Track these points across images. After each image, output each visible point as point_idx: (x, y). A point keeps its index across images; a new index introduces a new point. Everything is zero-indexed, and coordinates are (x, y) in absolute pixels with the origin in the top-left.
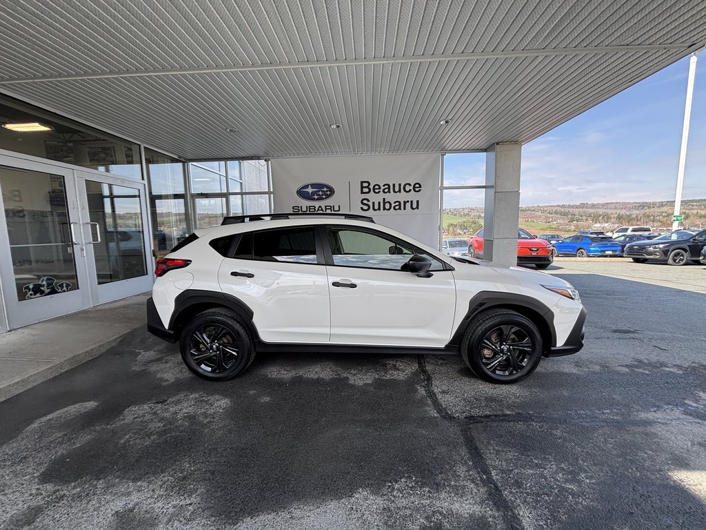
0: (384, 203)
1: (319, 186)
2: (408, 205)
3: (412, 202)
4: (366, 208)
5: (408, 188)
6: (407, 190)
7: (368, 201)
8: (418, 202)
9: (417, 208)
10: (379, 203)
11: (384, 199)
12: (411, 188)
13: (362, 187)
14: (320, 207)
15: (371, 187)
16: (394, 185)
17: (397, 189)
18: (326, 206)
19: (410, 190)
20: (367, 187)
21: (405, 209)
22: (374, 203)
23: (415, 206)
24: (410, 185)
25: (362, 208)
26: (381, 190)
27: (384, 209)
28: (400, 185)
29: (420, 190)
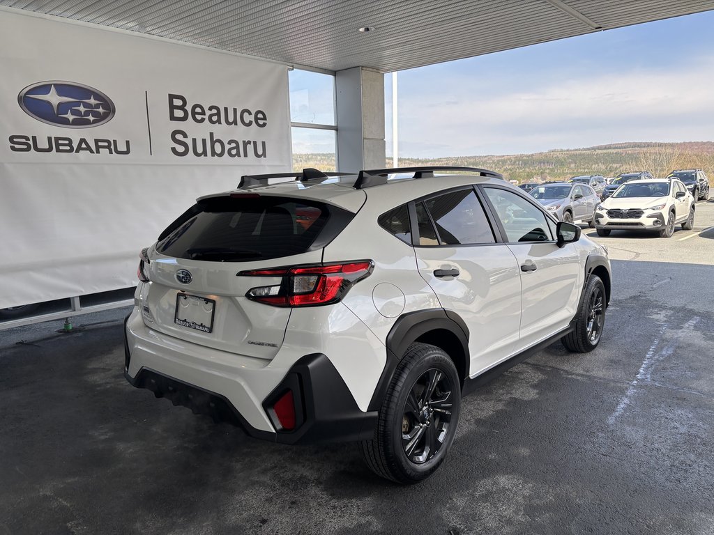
0: (213, 143)
1: (81, 92)
2: (250, 148)
3: (255, 143)
4: (181, 149)
5: (247, 118)
6: (247, 121)
7: (185, 136)
8: (264, 143)
9: (264, 154)
10: (204, 141)
11: (212, 134)
12: (252, 118)
13: (172, 107)
14: (83, 141)
15: (189, 108)
16: (226, 109)
17: (231, 119)
18: (97, 141)
19: (250, 123)
20: (182, 108)
21: (246, 155)
22: (194, 140)
23: (260, 152)
24: (250, 113)
25: (174, 150)
26: (206, 117)
27: (214, 153)
28: (235, 110)
29: (264, 125)
